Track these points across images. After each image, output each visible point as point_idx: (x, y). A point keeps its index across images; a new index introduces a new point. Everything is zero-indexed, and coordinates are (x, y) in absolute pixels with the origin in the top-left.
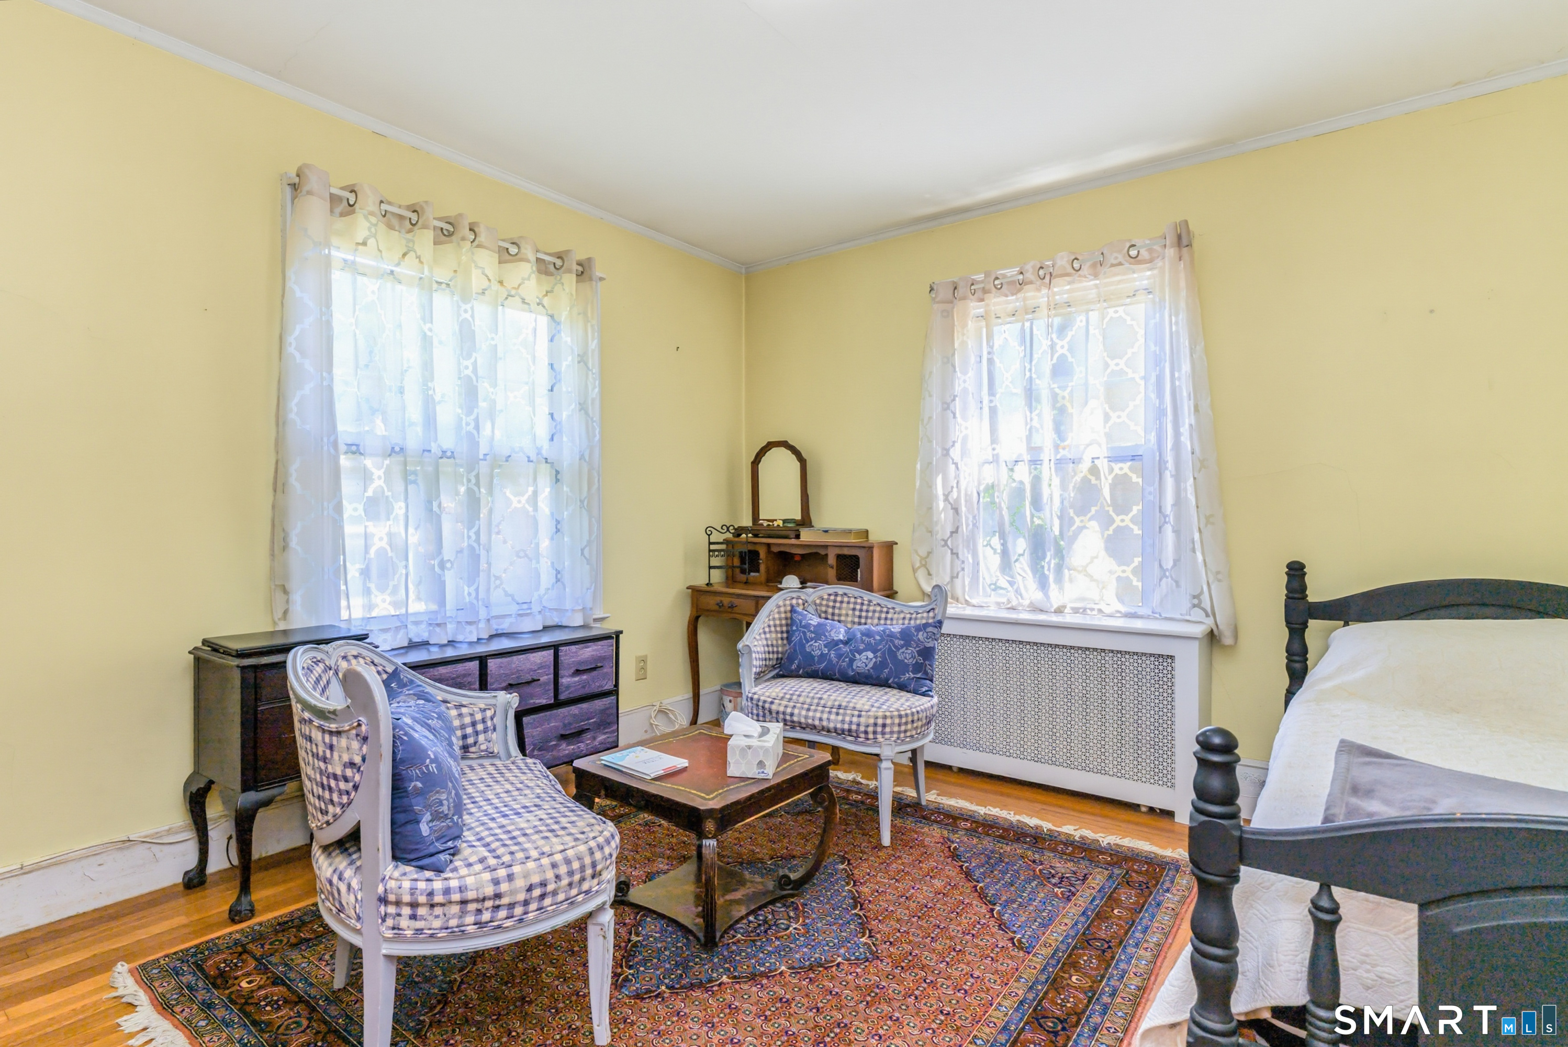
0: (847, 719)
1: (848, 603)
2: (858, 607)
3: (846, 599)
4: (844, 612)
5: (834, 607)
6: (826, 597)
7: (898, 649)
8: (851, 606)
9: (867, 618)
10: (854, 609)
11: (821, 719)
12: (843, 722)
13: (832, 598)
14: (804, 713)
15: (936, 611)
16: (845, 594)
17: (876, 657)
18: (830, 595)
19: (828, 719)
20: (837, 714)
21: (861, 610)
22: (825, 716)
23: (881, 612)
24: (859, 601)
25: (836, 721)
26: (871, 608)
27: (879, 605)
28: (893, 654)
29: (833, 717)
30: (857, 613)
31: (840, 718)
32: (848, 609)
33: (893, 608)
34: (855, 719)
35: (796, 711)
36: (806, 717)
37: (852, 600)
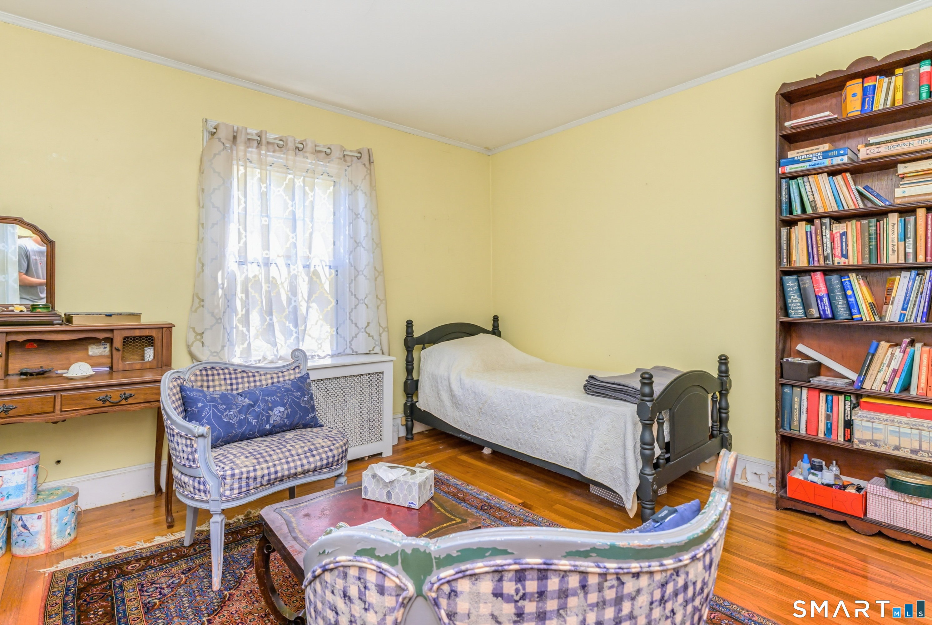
0: (324, 456)
1: (219, 374)
2: (228, 376)
3: (215, 372)
4: (217, 383)
5: (208, 381)
6: (198, 373)
7: (300, 399)
8: (222, 377)
9: (237, 384)
10: (225, 379)
11: (302, 465)
12: (321, 459)
13: (204, 373)
14: (286, 466)
15: (301, 368)
16: (213, 368)
17: (286, 409)
18: (201, 370)
19: (309, 463)
20: (313, 456)
21: (231, 379)
22: (305, 461)
23: (248, 377)
24: (226, 371)
25: (316, 461)
26: (239, 375)
27: (244, 371)
28: (298, 405)
29: (311, 459)
30: (229, 382)
31: (318, 458)
32: (220, 380)
33: (258, 372)
34: (330, 454)
35: (279, 468)
36: (289, 469)
37: (221, 372)
